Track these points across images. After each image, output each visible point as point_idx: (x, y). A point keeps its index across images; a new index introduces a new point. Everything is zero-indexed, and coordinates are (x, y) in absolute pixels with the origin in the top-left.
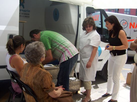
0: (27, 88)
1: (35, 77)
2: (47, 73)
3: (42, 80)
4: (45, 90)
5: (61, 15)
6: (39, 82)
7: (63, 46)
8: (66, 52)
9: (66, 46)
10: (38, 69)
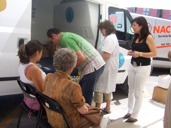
0: (54, 102)
1: (64, 90)
2: (78, 86)
3: (72, 93)
4: (75, 106)
5: (76, 16)
6: (69, 96)
7: (89, 55)
8: (92, 62)
9: (92, 55)
10: (67, 82)
